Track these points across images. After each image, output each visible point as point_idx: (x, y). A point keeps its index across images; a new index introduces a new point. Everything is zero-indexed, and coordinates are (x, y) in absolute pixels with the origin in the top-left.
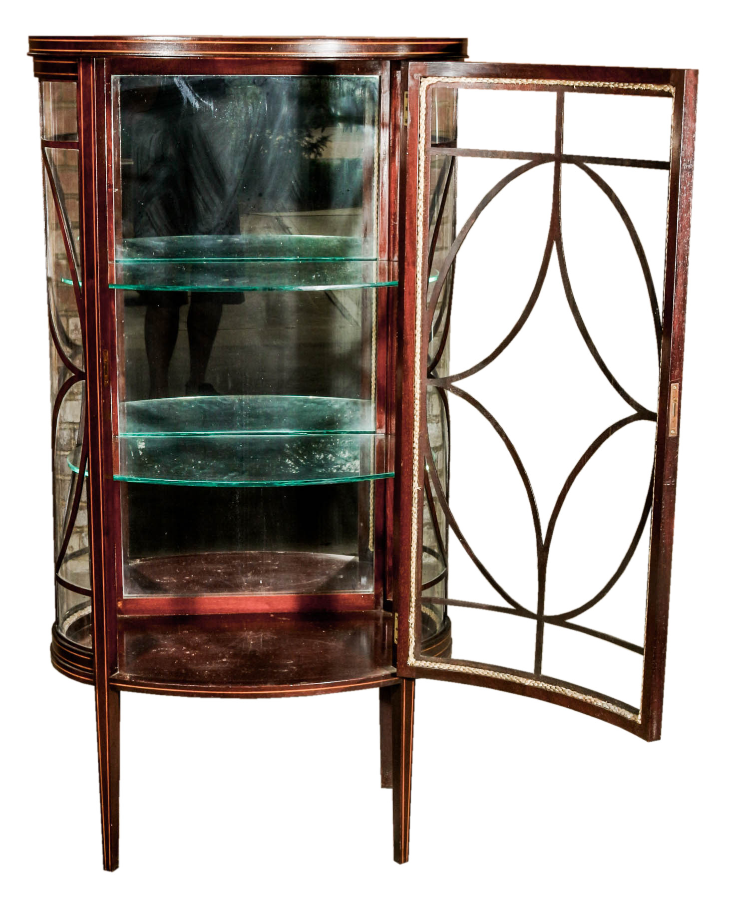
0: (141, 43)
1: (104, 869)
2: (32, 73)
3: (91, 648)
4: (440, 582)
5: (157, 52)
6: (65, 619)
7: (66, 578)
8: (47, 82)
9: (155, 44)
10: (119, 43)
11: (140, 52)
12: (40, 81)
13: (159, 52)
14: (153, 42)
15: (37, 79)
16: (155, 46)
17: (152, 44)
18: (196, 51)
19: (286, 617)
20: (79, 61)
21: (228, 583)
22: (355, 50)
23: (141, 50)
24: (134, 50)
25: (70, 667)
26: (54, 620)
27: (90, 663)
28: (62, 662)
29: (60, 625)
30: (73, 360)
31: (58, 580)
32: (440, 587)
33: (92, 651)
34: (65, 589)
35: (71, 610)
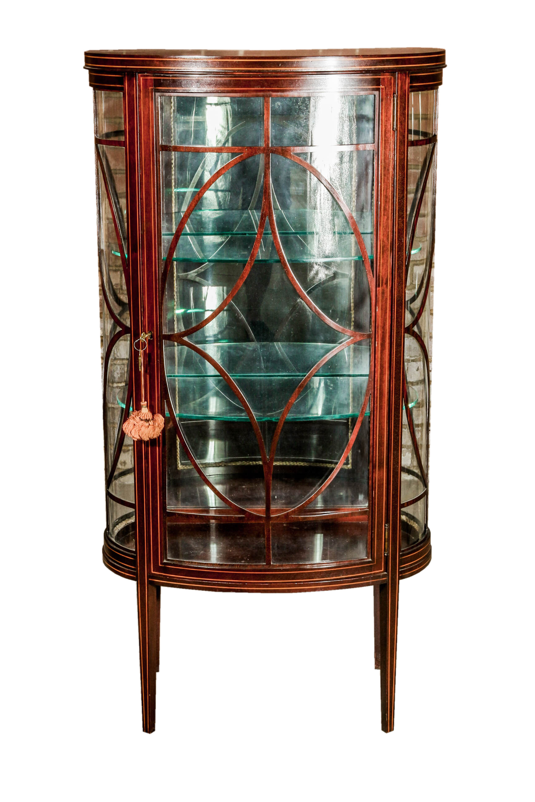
0: (174, 61)
1: (144, 731)
2: (88, 83)
3: (134, 550)
4: (422, 500)
5: (187, 68)
6: (114, 526)
7: (116, 493)
8: (99, 91)
9: (186, 61)
10: (157, 61)
11: (174, 68)
12: (94, 89)
13: (189, 68)
14: (184, 60)
15: (92, 88)
16: (185, 63)
17: (183, 61)
18: (219, 67)
19: (296, 526)
20: (125, 75)
21: (250, 497)
22: (349, 65)
23: (174, 66)
24: (169, 66)
25: (118, 565)
26: (105, 527)
27: (134, 563)
28: (111, 561)
29: (110, 531)
30: (120, 317)
31: (108, 494)
32: (422, 502)
33: (135, 552)
34: (114, 502)
35: (119, 519)
